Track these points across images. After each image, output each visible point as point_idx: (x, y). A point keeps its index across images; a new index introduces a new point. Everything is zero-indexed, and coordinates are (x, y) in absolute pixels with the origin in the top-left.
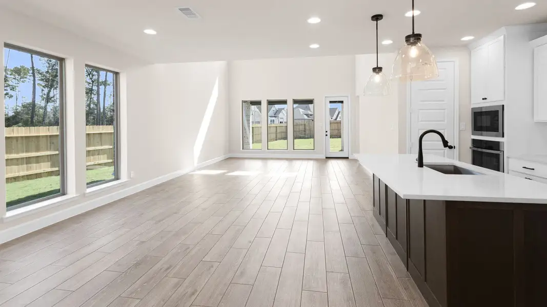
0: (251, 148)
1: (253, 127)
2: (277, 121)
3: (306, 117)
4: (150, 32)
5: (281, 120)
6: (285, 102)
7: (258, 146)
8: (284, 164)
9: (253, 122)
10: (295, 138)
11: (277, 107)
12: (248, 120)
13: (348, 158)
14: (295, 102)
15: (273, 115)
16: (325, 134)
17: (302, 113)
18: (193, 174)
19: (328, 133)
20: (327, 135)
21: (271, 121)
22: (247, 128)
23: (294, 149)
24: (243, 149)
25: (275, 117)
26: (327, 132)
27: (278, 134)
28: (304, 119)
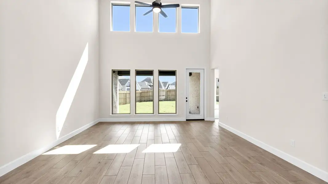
0: (118, 113)
12: (116, 88)
13: (204, 120)
17: (147, 85)
20: (187, 101)
21: (127, 89)
24: (112, 114)
26: (187, 98)
28: (149, 88)
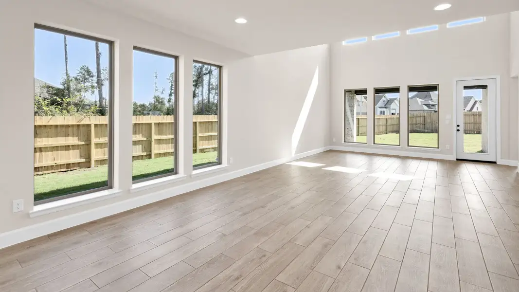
0: (355, 141)
1: (358, 119)
2: (388, 113)
3: (426, 108)
4: (241, 21)
5: (393, 112)
6: (396, 90)
7: (363, 139)
8: (395, 163)
9: (358, 114)
10: (411, 131)
11: (389, 96)
12: (352, 111)
13: (495, 163)
14: (411, 89)
15: (384, 106)
16: (455, 128)
17: (420, 104)
18: (291, 165)
19: (461, 128)
20: (458, 130)
21: (381, 112)
22: (350, 119)
23: (408, 146)
24: (345, 142)
25: (386, 108)
26: (458, 126)
27: (388, 127)
28: (424, 110)
